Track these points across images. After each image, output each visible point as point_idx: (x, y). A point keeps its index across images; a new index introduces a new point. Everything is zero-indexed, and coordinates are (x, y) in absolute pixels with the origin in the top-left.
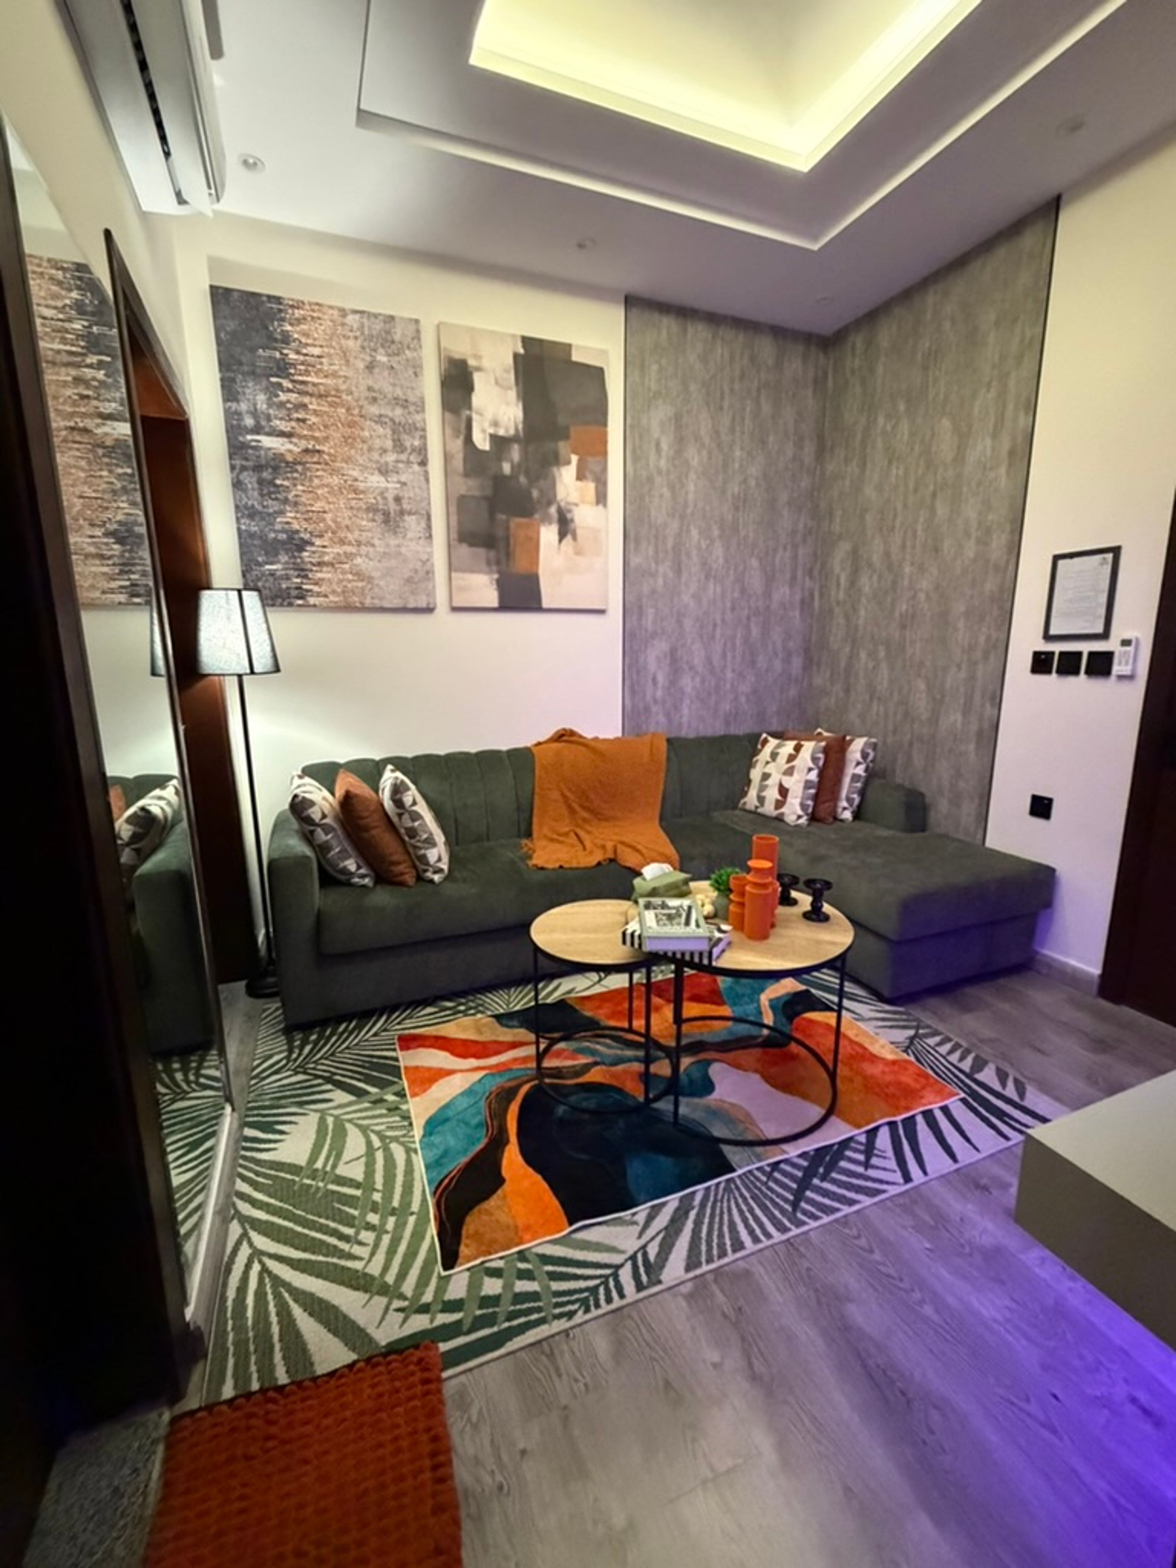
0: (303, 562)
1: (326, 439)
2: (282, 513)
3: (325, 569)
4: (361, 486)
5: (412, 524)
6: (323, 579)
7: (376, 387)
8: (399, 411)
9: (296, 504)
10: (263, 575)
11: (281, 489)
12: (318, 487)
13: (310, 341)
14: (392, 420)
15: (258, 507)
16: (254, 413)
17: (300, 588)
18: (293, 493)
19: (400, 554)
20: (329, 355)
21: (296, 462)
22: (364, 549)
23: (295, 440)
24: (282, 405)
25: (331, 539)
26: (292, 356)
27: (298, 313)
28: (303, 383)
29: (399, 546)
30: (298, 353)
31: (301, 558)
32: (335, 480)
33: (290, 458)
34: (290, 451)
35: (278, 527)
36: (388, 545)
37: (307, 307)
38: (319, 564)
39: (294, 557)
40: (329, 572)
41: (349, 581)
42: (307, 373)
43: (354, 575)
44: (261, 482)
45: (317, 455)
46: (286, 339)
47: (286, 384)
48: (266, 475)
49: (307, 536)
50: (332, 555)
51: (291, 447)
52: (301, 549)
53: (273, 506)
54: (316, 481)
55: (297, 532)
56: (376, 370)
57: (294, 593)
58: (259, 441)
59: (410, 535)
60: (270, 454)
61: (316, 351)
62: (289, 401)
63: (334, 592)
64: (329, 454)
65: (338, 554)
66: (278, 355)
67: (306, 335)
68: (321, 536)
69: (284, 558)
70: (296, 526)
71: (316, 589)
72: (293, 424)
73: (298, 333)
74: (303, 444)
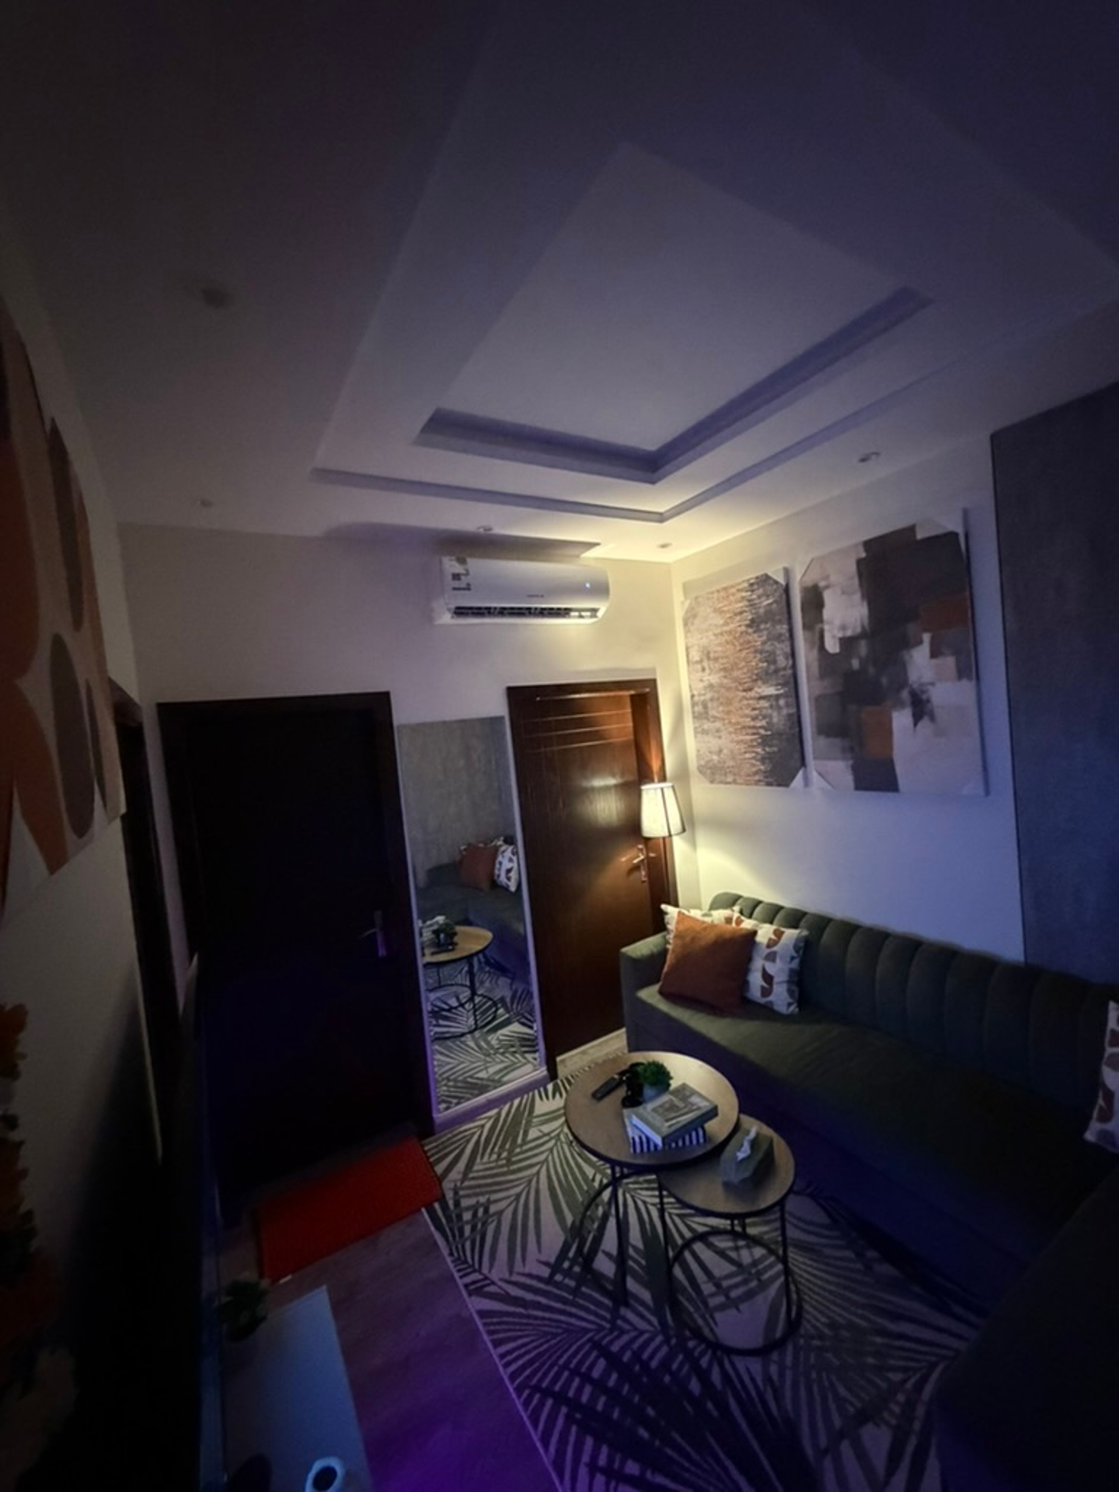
0: (750, 611)
1: (741, 701)
2: (764, 643)
3: (739, 610)
4: (722, 674)
5: (695, 656)
6: (740, 602)
7: (717, 740)
8: (706, 727)
9: (756, 652)
10: (773, 595)
11: (764, 660)
12: (744, 667)
13: (751, 761)
14: (708, 720)
15: (776, 643)
16: (779, 708)
17: (753, 591)
18: (757, 659)
19: (700, 634)
20: (741, 754)
21: (756, 681)
22: (718, 631)
23: (757, 696)
24: (764, 717)
25: (736, 632)
26: (759, 750)
27: (757, 778)
28: (754, 734)
29: (701, 638)
30: (757, 753)
31: (752, 614)
32: (736, 673)
33: (760, 683)
34: (759, 687)
35: (765, 633)
36: (707, 637)
37: (753, 782)
38: (741, 613)
39: (756, 613)
40: (737, 609)
41: (725, 606)
42: (752, 741)
43: (723, 611)
44: (775, 662)
45: (745, 688)
46: (763, 760)
47: (762, 732)
48: (772, 667)
49: (750, 630)
50: (735, 621)
51: (759, 690)
52: (752, 621)
53: (768, 647)
54: (745, 670)
55: (755, 632)
56: (717, 749)
57: (755, 587)
58: (778, 690)
59: (696, 648)
60: (770, 682)
61: (748, 755)
62: (761, 720)
63: (733, 595)
64: (738, 690)
65: (732, 623)
66: (767, 749)
67: (754, 765)
68: (742, 633)
69: (762, 611)
70: (755, 635)
71: (744, 594)
72: (758, 706)
73: (757, 766)
74: (752, 694)
